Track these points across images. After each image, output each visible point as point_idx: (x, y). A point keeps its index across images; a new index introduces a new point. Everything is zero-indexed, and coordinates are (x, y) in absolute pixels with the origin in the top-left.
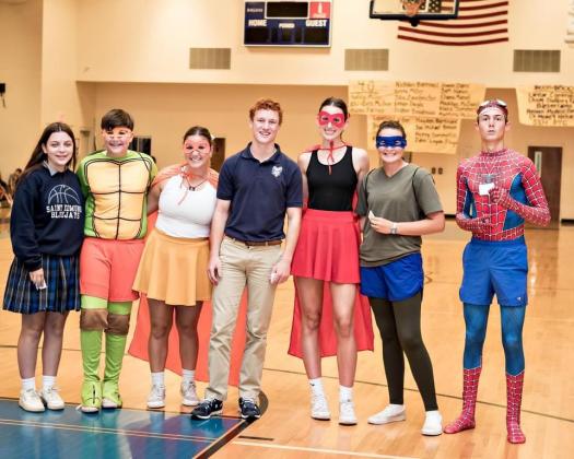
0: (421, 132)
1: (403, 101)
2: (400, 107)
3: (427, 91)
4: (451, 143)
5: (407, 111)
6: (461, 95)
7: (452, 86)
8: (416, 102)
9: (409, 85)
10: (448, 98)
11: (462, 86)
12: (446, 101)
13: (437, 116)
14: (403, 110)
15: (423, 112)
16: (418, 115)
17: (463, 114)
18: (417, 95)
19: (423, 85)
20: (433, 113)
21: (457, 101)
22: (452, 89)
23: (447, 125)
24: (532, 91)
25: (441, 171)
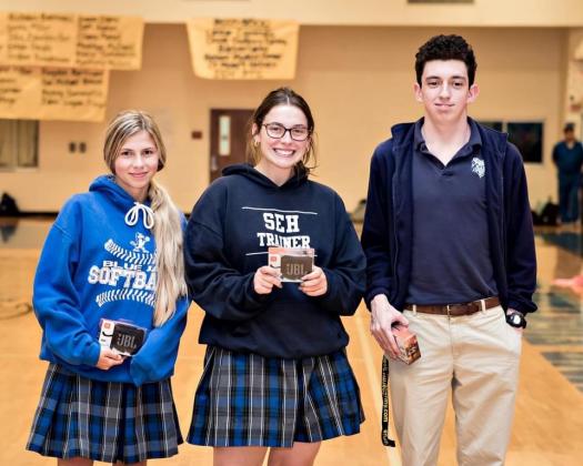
0: (50, 88)
1: (20, 43)
2: (16, 52)
3: (55, 28)
4: (96, 105)
5: (27, 57)
6: (108, 33)
7: (93, 19)
8: (41, 43)
9: (28, 18)
10: (89, 37)
11: (109, 20)
12: (86, 42)
13: (72, 64)
14: (20, 57)
15: (51, 59)
16: (43, 64)
17: (111, 63)
18: (41, 33)
19: (50, 18)
20: (65, 60)
21: (102, 42)
22: (94, 24)
23: (89, 77)
24: (211, 26)
25: (83, 148)
